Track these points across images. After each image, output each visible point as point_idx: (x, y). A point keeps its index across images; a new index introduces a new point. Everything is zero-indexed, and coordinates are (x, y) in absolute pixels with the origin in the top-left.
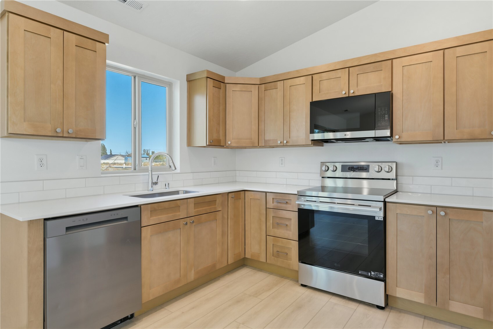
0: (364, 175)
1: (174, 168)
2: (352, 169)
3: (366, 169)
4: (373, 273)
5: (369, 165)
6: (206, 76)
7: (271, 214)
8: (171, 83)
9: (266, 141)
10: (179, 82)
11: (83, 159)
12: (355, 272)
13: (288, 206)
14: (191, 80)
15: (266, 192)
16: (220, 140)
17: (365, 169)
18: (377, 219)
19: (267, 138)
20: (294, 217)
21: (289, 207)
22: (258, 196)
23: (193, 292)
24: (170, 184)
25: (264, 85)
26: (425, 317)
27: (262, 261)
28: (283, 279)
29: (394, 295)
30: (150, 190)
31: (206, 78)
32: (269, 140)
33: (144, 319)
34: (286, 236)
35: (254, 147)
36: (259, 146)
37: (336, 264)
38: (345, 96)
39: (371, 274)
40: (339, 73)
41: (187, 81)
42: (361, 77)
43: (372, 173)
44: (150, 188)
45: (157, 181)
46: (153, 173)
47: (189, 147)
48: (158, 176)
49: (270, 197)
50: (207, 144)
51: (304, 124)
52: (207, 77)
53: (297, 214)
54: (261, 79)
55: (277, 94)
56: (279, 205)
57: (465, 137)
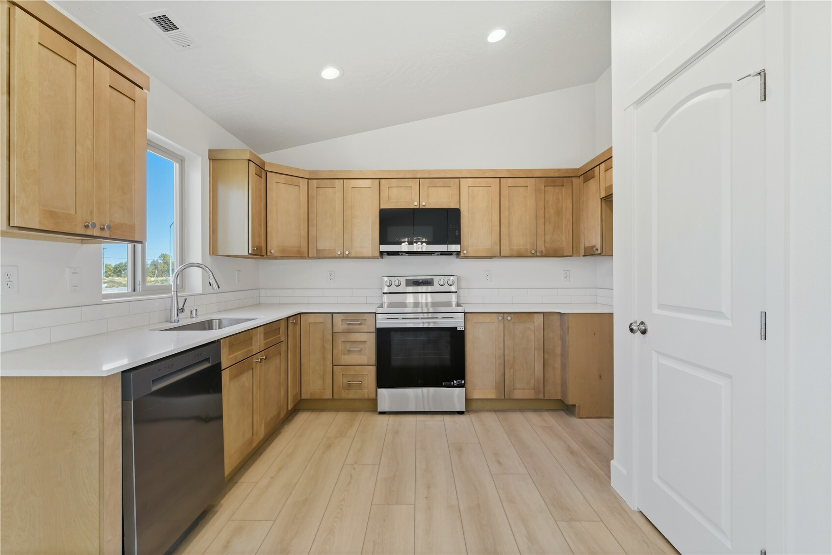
0: (430, 289)
1: (215, 286)
2: (417, 283)
3: (430, 283)
4: (455, 382)
5: (433, 279)
6: (249, 158)
7: (341, 338)
8: (183, 157)
9: (318, 251)
10: (200, 158)
11: (77, 273)
12: (438, 385)
13: (362, 326)
14: (216, 159)
15: (332, 314)
16: (262, 247)
17: (428, 283)
18: (458, 329)
19: (320, 246)
20: (371, 340)
21: (364, 328)
22: (320, 319)
23: (260, 455)
24: (198, 310)
25: (315, 180)
26: (495, 411)
27: (326, 398)
28: (355, 413)
29: (472, 398)
30: (174, 321)
31: (247, 161)
32: (324, 250)
33: (222, 502)
34: (360, 362)
35: (302, 257)
36: (308, 257)
37: (419, 382)
38: (416, 207)
39: (453, 383)
40: (410, 183)
41: (210, 159)
42: (432, 190)
43: (436, 287)
44: (175, 317)
45: (183, 307)
46: (179, 294)
47: (213, 256)
48: (186, 299)
49: (338, 319)
50: (250, 252)
51: (370, 233)
52: (249, 160)
53: (374, 335)
54: (311, 172)
55: (333, 194)
56: (351, 327)
57: (514, 254)
